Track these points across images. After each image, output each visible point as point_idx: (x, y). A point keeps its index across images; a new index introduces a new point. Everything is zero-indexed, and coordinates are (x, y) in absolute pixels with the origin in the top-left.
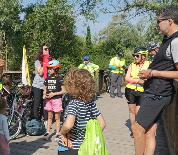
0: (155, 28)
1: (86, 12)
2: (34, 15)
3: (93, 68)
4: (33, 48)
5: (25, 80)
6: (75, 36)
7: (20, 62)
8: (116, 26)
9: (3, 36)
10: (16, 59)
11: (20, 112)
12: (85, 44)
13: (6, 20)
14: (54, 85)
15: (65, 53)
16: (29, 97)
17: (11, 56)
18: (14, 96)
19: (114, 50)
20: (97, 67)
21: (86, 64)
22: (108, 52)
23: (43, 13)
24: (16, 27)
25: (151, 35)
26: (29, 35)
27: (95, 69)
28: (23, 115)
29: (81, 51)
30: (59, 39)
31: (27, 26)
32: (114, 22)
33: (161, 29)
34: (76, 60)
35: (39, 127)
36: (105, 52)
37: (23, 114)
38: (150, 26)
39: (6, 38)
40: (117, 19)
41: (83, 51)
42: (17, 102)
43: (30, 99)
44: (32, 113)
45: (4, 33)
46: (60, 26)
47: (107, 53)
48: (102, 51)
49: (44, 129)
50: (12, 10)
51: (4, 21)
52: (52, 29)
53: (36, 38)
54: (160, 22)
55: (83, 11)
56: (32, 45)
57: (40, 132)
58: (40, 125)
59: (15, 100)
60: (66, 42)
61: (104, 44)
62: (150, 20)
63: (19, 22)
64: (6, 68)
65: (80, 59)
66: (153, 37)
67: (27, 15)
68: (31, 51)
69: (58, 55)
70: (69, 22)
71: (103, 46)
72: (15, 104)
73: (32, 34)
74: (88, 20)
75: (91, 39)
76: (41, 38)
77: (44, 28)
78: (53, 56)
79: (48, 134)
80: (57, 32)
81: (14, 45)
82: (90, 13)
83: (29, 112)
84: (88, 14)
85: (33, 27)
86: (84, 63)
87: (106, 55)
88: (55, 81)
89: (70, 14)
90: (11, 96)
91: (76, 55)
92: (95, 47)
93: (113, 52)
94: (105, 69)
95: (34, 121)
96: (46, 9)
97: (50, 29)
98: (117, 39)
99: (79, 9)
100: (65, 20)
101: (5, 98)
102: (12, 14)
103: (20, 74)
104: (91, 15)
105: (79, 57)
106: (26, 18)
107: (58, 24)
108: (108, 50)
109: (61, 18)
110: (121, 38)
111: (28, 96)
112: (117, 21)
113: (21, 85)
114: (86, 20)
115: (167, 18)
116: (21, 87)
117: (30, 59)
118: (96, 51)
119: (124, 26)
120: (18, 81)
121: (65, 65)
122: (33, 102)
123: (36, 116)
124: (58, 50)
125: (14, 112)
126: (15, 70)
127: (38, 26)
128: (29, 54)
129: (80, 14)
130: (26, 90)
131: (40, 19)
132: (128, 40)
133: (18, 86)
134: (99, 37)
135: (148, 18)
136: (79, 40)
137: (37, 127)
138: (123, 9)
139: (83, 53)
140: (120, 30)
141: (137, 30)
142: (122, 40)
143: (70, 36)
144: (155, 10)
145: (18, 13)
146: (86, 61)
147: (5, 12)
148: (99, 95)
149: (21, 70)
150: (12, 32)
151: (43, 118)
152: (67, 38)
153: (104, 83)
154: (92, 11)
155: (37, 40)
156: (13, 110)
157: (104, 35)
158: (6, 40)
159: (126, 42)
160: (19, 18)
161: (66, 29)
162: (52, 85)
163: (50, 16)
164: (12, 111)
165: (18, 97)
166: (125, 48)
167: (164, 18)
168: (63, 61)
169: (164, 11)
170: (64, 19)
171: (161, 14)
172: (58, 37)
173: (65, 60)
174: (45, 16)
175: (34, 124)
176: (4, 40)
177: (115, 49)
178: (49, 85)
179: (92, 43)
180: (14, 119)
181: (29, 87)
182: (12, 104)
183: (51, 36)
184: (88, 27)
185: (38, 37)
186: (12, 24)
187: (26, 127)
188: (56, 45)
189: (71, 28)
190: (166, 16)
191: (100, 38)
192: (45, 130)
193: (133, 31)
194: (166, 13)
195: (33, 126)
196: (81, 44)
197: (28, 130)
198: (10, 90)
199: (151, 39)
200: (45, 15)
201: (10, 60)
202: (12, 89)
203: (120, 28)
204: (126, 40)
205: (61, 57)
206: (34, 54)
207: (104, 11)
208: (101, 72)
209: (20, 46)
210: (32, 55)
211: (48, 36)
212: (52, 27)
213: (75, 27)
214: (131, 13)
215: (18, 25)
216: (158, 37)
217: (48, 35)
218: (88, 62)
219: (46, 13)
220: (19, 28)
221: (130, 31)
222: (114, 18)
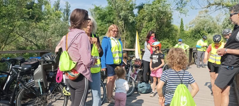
0: (229, 20)
1: (180, 8)
2: (144, 11)
3: (185, 47)
4: (143, 33)
5: (137, 55)
6: (172, 25)
7: (134, 43)
8: (201, 18)
9: (122, 25)
10: (131, 41)
11: (134, 77)
12: (179, 31)
13: (124, 14)
15: (165, 37)
16: (140, 67)
17: (127, 39)
18: (130, 66)
19: (200, 35)
20: (188, 47)
21: (180, 45)
22: (195, 36)
23: (150, 9)
24: (131, 19)
25: (226, 25)
26: (140, 24)
27: (187, 48)
28: (136, 80)
29: (176, 35)
30: (161, 27)
31: (139, 18)
32: (200, 15)
33: (233, 20)
34: (173, 42)
35: (147, 88)
36: (194, 36)
37: (135, 78)
38: (226, 19)
39: (124, 26)
40: (202, 13)
41: (178, 35)
42: (132, 70)
43: (141, 68)
44: (142, 78)
45: (123, 23)
46: (162, 18)
47: (195, 37)
48: (191, 36)
49: (150, 89)
50: (129, 7)
51: (123, 15)
52: (156, 20)
53: (145, 27)
54: (232, 15)
55: (178, 7)
56: (142, 31)
57: (148, 91)
58: (148, 86)
59: (130, 69)
60: (166, 30)
61: (192, 31)
62: (225, 14)
63: (133, 16)
64: (125, 47)
65: (176, 41)
66: (227, 26)
67: (139, 10)
68: (141, 36)
69: (161, 38)
70: (168, 16)
71: (192, 32)
72: (130, 72)
73: (142, 24)
74: (182, 14)
75: (183, 27)
76: (148, 26)
77: (151, 20)
78: (157, 38)
79: (153, 93)
80: (160, 23)
81: (130, 31)
82: (183, 9)
83: (140, 77)
84: (181, 10)
85: (143, 19)
87: (194, 38)
89: (169, 10)
90: (128, 66)
91: (173, 38)
92: (186, 32)
93: (199, 36)
94: (193, 48)
95: (143, 83)
96: (152, 7)
97: (155, 20)
98: (202, 27)
99: (175, 7)
100: (165, 14)
101: (124, 67)
102: (129, 10)
103: (134, 51)
104: (184, 10)
105: (175, 40)
106: (139, 13)
107: (160, 17)
108: (195, 34)
109: (162, 13)
110: (205, 27)
111: (139, 66)
112: (202, 15)
113: (135, 59)
114: (180, 14)
115: (237, 12)
116: (135, 60)
117: (141, 41)
118: (187, 36)
119: (207, 19)
120: (133, 56)
121: (165, 45)
122: (143, 70)
123: (145, 80)
124: (160, 35)
125: (130, 77)
126: (130, 48)
127: (146, 18)
128: (141, 38)
129: (176, 10)
130: (138, 62)
131: (148, 14)
132: (210, 28)
133: (133, 59)
134: (189, 26)
135: (224, 13)
136: (175, 28)
137: (146, 88)
138: (206, 6)
139: (178, 37)
140: (204, 21)
141: (216, 21)
142: (205, 28)
143: (169, 25)
144: (229, 7)
145: (133, 9)
146: (180, 42)
147: (124, 9)
148: (189, 66)
149: (135, 48)
150: (128, 22)
151: (150, 82)
152: (167, 26)
153: (193, 58)
155: (146, 28)
156: (129, 76)
157: (193, 24)
158: (124, 28)
159: (209, 29)
160: (133, 13)
161: (166, 20)
162: (155, 59)
163: (155, 11)
164: (128, 76)
165: (132, 67)
166: (207, 33)
167: (235, 13)
168: (164, 42)
169: (235, 8)
170: (165, 13)
171: (233, 10)
172: (160, 26)
173: (165, 41)
174: (152, 12)
175: (144, 86)
176: (123, 28)
177: (200, 34)
178: (153, 59)
179: (184, 30)
180: (130, 82)
181: (140, 60)
182: (128, 72)
183: (155, 25)
184: (182, 19)
185: (147, 26)
186: (129, 17)
187: (138, 87)
188: (159, 31)
189: (170, 20)
190: (237, 11)
191: (190, 27)
192: (151, 89)
193: (213, 22)
194: (236, 9)
195: (143, 87)
196: (176, 31)
197: (140, 89)
198: (127, 62)
199: (226, 27)
200: (151, 10)
201: (127, 41)
202: (129, 61)
203: (204, 20)
204: (208, 28)
205: (162, 40)
206: (144, 38)
207: (193, 7)
208: (191, 50)
209: (134, 32)
210: (143, 38)
211: (154, 25)
212: (157, 19)
213: (172, 19)
214: (211, 9)
215: (132, 18)
216: (231, 26)
217: (153, 24)
218: (181, 43)
219: (152, 9)
220: (134, 20)
221: (211, 21)
222: (200, 13)
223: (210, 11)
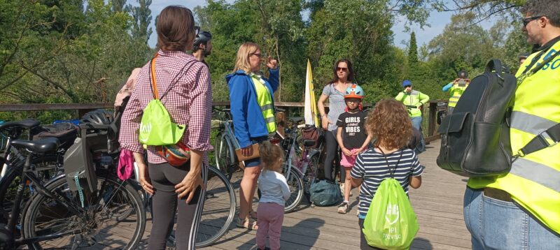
0: (521, 37)
1: (409, 8)
2: (325, 13)
3: (420, 100)
4: (323, 66)
5: (309, 119)
6: (391, 48)
7: (301, 90)
8: (458, 33)
9: (275, 47)
10: (295, 85)
11: (301, 168)
12: (407, 62)
13: (278, 21)
14: (357, 124)
15: (375, 76)
16: (316, 144)
17: (287, 80)
18: (291, 143)
19: (454, 72)
20: (426, 98)
21: (409, 93)
22: (443, 74)
23: (340, 9)
24: (296, 33)
25: (514, 48)
26: (317, 45)
27: (423, 101)
28: (306, 174)
29: (400, 72)
30: (365, 52)
31: (313, 31)
32: (455, 26)
33: (529, 34)
34: (392, 87)
35: (331, 193)
36: (440, 75)
37: (305, 171)
38: (513, 33)
39: (279, 51)
40: (460, 21)
41: (403, 73)
42: (297, 152)
43: (318, 147)
44: (321, 171)
45: (276, 43)
46: (367, 31)
47: (443, 76)
48: (434, 74)
49: (339, 195)
50: (289, 5)
51: (276, 22)
52: (354, 36)
53: (327, 51)
54: (528, 22)
55: (404, 6)
56: (321, 63)
57: (333, 200)
58: (334, 190)
59: (293, 149)
60: (377, 58)
61: (437, 63)
62: (512, 23)
63: (301, 25)
64: (280, 100)
65: (398, 86)
66: (517, 50)
67: (314, 13)
68: (319, 72)
69: (363, 79)
70: (382, 26)
71: (436, 66)
72: (292, 155)
73: (321, 44)
74: (413, 22)
75: (416, 53)
76: (336, 51)
77: (341, 35)
79: (345, 204)
80: (362, 42)
81: (293, 62)
82: (416, 11)
83: (315, 168)
84: (412, 12)
85: (323, 33)
86: (405, 91)
87: (441, 79)
88: (358, 118)
89: (384, 12)
90: (287, 142)
91: (391, 79)
92: (423, 66)
93: (453, 74)
94: (439, 101)
95: (323, 183)
96: (344, 4)
97: (350, 36)
98: (459, 53)
99: (399, 4)
100: (375, 22)
102: (289, 10)
103: (302, 108)
104: (418, 13)
105: (397, 83)
106: (312, 17)
107: (364, 29)
108: (444, 71)
109: (368, 18)
110: (465, 53)
111: (314, 143)
112: (460, 25)
113: (304, 126)
114: (409, 21)
115: (538, 15)
116: (303, 128)
117: (318, 85)
118: (425, 73)
119: (471, 33)
120: (298, 119)
121: (374, 95)
122: (323, 152)
123: (327, 175)
124: (362, 71)
125: (292, 168)
126: (292, 101)
127: (331, 31)
128: (317, 77)
129: (400, 11)
130: (311, 133)
131: (334, 20)
132: (477, 55)
133: (299, 126)
134: (430, 51)
135: (510, 19)
136: (397, 55)
137: (328, 193)
138: (469, 4)
139: (404, 75)
140: (465, 39)
141: (491, 38)
142: (467, 56)
143: (383, 46)
145: (299, 10)
146: (408, 88)
147: (278, 8)
148: (428, 144)
149: (304, 101)
150: (289, 42)
151: (338, 179)
152: (377, 51)
153: (437, 125)
154: (419, 7)
155: (331, 55)
156: (290, 165)
157: (438, 47)
158: (280, 54)
159: (474, 59)
160: (300, 18)
161: (376, 36)
162: (353, 125)
163: (352, 15)
164: (288, 166)
165: (297, 143)
166: (471, 68)
167: (534, 16)
168: (370, 88)
170: (374, 19)
171: (529, 10)
172: (363, 49)
173: (374, 86)
174: (343, 16)
175: (323, 188)
176: (276, 54)
177: (456, 70)
178: (348, 125)
179: (419, 60)
180: (292, 179)
181: (315, 129)
182: (288, 156)
183: (351, 48)
184: (413, 35)
185: (331, 49)
186: (289, 27)
187: (311, 192)
188: (360, 62)
189: (386, 35)
191: (432, 53)
192: (342, 197)
193: (484, 41)
195: (322, 190)
196: (401, 62)
197: (314, 196)
198: (285, 132)
199: (514, 53)
200: (343, 12)
201: (286, 86)
202: (289, 131)
203: (464, 37)
204: (473, 55)
205: (368, 83)
206: (325, 77)
207: (438, 7)
208: (433, 106)
209: (302, 63)
210: (322, 78)
211: (347, 48)
212: (354, 32)
213: (392, 33)
214: (482, 11)
215: (298, 29)
217: (346, 46)
219: (345, 10)
220: (301, 35)
221: (480, 41)
222: (455, 19)
223: (478, 14)
